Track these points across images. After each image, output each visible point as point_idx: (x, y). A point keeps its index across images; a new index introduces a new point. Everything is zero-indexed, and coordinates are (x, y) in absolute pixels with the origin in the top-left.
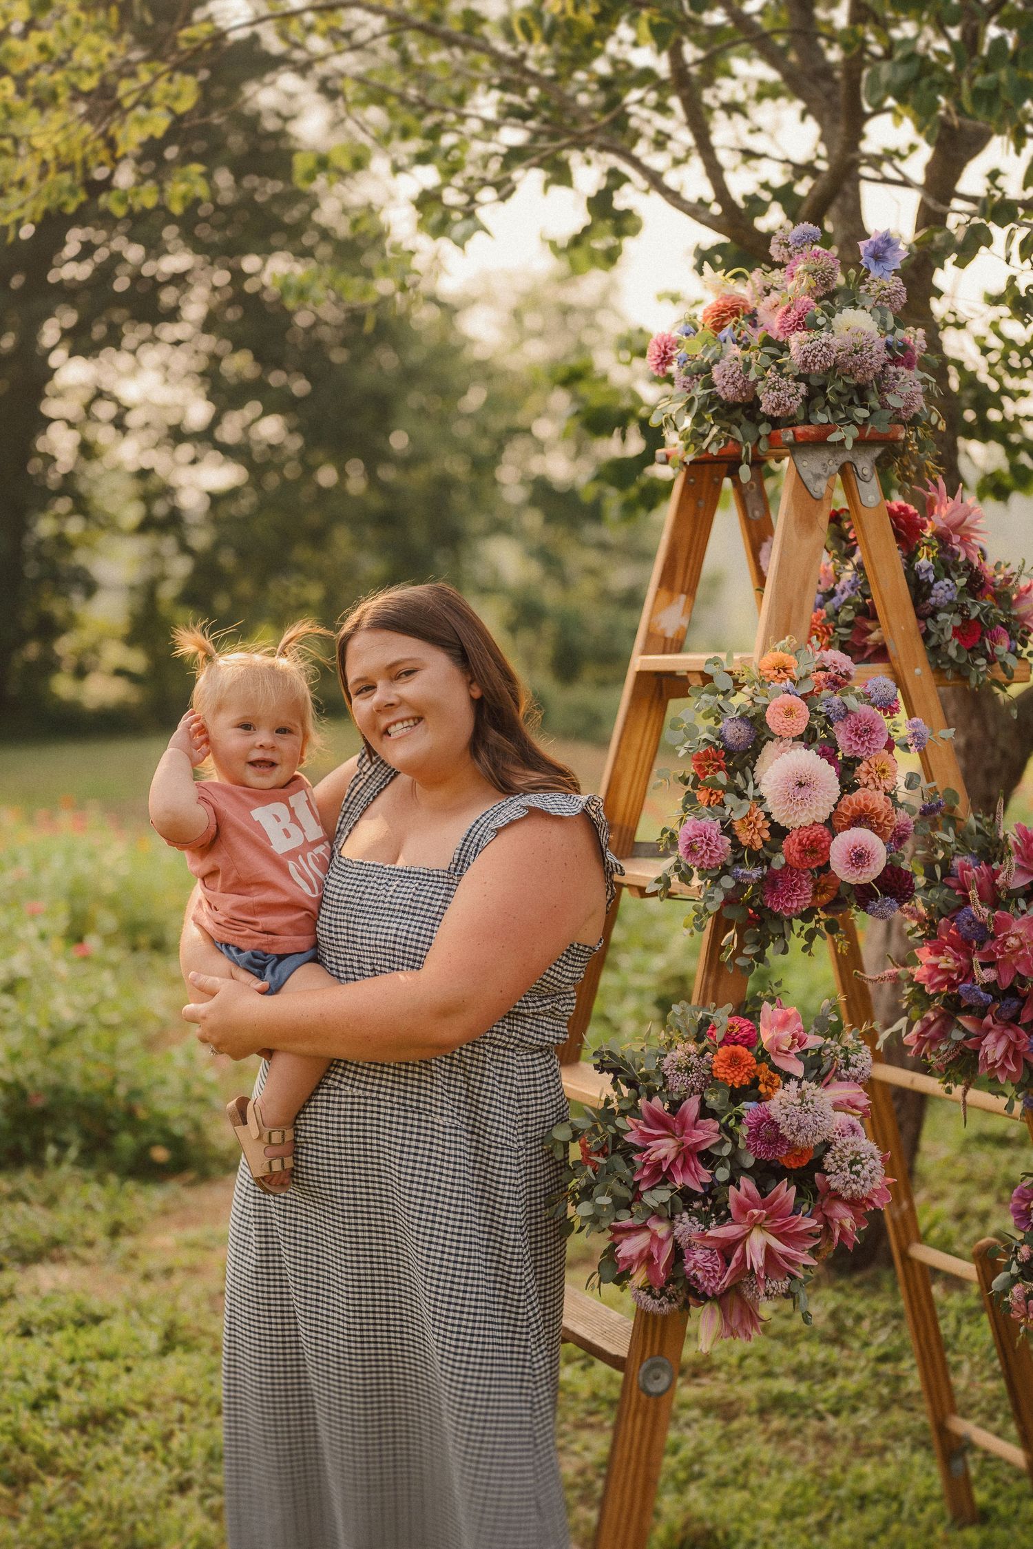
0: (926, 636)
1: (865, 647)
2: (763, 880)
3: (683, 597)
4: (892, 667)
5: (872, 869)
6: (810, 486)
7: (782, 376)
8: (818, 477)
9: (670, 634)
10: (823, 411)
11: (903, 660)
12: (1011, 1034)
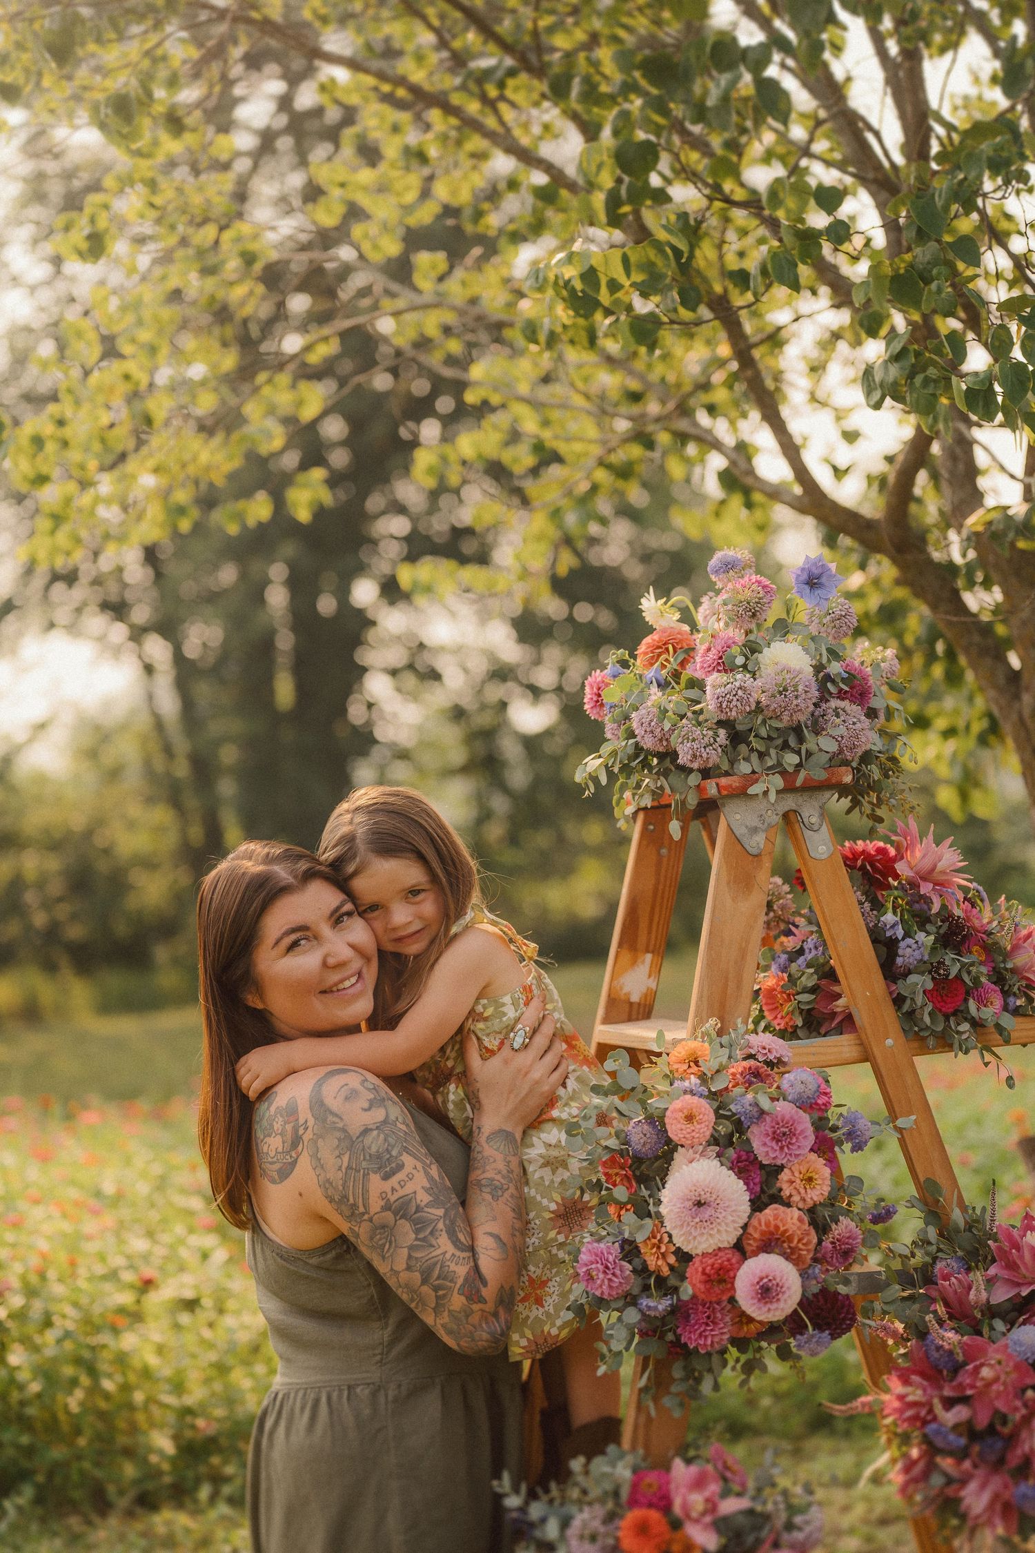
0: (898, 1001)
1: (833, 1015)
2: (673, 1311)
3: (649, 957)
4: (860, 1038)
5: (782, 1305)
6: (745, 841)
7: (699, 724)
8: (754, 830)
9: (635, 998)
10: (747, 759)
11: (869, 1031)
12: (996, 1483)
